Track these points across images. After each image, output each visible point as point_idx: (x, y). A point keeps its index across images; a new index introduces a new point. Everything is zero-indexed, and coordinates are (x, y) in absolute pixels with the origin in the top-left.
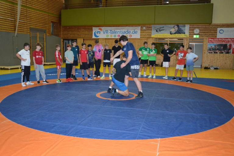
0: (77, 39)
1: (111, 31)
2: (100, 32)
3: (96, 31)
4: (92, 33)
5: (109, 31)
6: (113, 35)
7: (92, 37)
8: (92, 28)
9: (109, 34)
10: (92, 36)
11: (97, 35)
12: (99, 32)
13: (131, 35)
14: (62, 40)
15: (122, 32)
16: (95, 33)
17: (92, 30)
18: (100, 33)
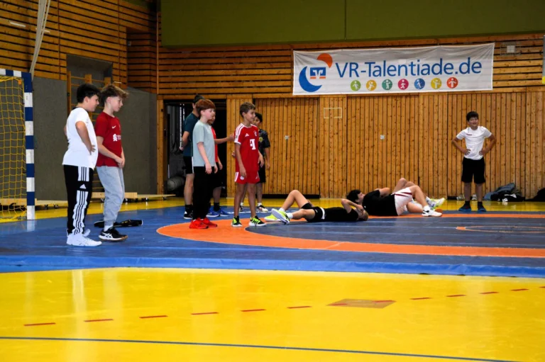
0: (225, 100)
1: (370, 64)
2: (324, 69)
3: (309, 67)
4: (292, 74)
5: (363, 66)
6: (379, 80)
7: (292, 92)
8: (291, 56)
9: (364, 78)
10: (291, 86)
11: (313, 82)
12: (318, 69)
13: (455, 80)
14: (160, 104)
15: (415, 69)
16: (303, 74)
17: (292, 63)
18: (324, 74)
